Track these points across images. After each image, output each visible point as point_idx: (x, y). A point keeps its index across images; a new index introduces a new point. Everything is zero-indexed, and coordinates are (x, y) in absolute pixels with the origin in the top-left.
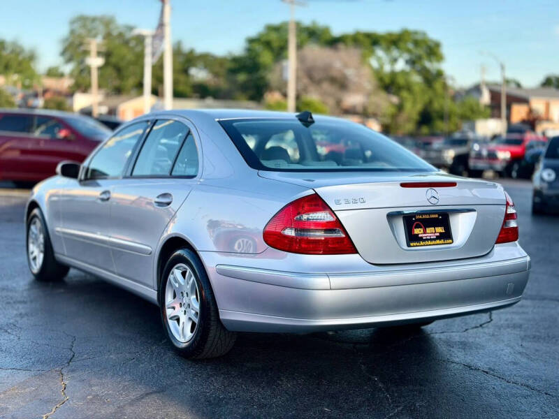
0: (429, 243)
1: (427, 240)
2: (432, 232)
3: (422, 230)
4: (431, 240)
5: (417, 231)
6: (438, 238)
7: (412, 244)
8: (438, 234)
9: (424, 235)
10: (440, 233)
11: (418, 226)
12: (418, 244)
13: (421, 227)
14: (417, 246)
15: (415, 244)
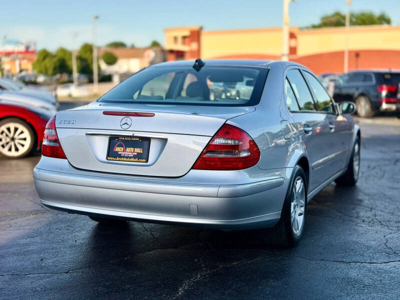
0: (125, 159)
1: (124, 157)
2: (130, 151)
3: (122, 149)
4: (127, 157)
5: (118, 149)
6: (135, 157)
7: (109, 158)
8: (136, 154)
9: (124, 153)
10: (138, 153)
11: (120, 146)
12: (115, 159)
13: (123, 147)
14: (113, 160)
15: (112, 159)
